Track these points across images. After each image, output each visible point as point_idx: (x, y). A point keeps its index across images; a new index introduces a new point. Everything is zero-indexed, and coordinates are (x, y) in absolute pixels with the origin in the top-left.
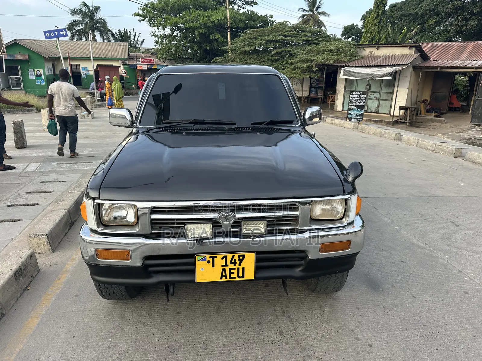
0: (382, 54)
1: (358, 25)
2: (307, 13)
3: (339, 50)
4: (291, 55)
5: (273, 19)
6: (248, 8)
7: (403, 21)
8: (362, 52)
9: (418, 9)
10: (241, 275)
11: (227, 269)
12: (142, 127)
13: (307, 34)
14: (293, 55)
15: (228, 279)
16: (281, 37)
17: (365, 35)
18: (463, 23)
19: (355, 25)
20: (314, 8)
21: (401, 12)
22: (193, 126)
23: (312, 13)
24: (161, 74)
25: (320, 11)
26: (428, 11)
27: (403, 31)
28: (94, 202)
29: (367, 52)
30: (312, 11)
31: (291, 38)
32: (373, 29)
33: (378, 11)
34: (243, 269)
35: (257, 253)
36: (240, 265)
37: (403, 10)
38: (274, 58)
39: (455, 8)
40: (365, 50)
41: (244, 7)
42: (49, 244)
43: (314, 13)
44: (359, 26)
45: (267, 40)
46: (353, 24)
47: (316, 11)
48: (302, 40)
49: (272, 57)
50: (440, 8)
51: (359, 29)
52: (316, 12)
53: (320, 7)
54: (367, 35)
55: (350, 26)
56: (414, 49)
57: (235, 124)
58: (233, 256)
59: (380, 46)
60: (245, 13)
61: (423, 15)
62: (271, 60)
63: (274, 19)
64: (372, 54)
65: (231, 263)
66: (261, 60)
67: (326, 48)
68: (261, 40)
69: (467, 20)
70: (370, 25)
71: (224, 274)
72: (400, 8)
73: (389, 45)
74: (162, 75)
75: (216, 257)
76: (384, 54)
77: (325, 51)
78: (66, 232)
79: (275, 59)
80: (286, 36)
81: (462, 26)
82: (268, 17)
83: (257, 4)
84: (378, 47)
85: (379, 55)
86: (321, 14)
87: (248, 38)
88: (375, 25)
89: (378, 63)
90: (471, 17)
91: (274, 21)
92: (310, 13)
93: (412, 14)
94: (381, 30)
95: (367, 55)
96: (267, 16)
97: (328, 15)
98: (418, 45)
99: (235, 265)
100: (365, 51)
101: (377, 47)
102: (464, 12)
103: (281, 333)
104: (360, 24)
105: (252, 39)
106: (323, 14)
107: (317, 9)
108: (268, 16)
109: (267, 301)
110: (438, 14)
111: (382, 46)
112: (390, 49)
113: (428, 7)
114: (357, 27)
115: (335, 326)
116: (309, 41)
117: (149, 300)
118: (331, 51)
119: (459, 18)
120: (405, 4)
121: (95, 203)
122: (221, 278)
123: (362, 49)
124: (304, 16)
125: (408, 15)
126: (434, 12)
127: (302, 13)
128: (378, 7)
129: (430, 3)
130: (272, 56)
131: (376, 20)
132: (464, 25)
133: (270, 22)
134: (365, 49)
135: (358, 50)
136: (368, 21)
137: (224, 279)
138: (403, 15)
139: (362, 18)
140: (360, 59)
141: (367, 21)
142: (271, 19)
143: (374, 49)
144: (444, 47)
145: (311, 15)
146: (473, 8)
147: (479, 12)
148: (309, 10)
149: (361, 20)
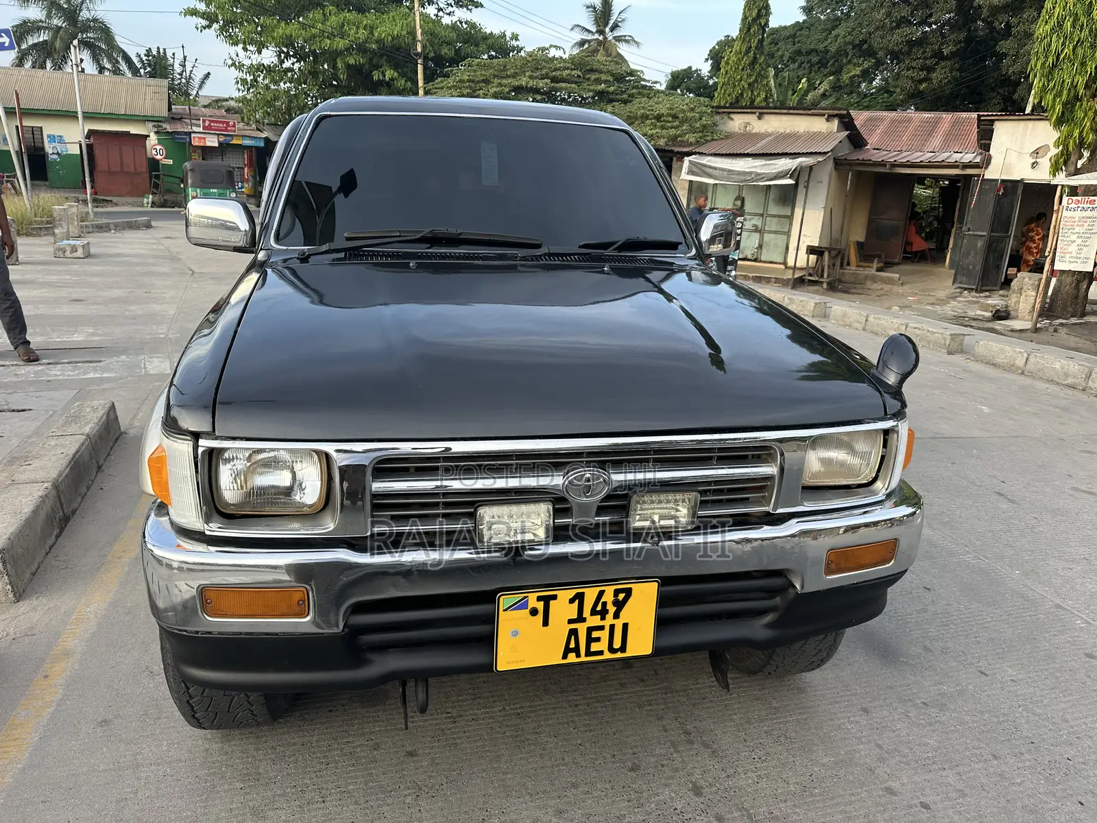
0: (770, 131)
1: (700, 70)
2: (590, 37)
3: (677, 118)
5: (518, 43)
6: (461, 14)
7: (797, 64)
8: (724, 124)
9: (829, 41)
10: (617, 644)
11: (582, 628)
12: (286, 248)
13: (604, 77)
15: (583, 659)
16: (546, 80)
17: (723, 91)
18: (923, 74)
19: (694, 69)
20: (606, 24)
21: (794, 45)
22: (427, 248)
23: (601, 38)
24: (329, 113)
25: (617, 33)
26: (851, 47)
27: (800, 86)
28: (196, 447)
29: (737, 123)
30: (601, 32)
31: (569, 85)
32: (739, 77)
33: (750, 40)
34: (625, 626)
35: (664, 581)
36: (616, 616)
37: (798, 42)
39: (907, 42)
40: (732, 119)
41: (451, 12)
42: (7, 577)
43: (605, 38)
44: (703, 72)
45: (513, 86)
46: (690, 68)
47: (610, 34)
48: (593, 91)
50: (876, 42)
51: (702, 79)
52: (610, 36)
54: (725, 91)
55: (685, 70)
56: (836, 122)
57: (538, 246)
58: (601, 593)
59: (765, 111)
60: (454, 27)
61: (841, 52)
63: (520, 44)
64: (748, 129)
65: (594, 612)
67: (649, 110)
68: (500, 85)
69: (930, 69)
70: (734, 68)
71: (572, 645)
72: (794, 36)
73: (785, 111)
74: (330, 116)
75: (555, 597)
76: (774, 130)
77: (647, 117)
78: (50, 542)
80: (554, 80)
81: (921, 81)
82: (508, 39)
83: (482, 6)
84: (760, 113)
85: (763, 131)
86: (622, 41)
87: (469, 81)
88: (743, 69)
89: (762, 148)
90: (937, 64)
91: (522, 49)
92: (596, 36)
93: (817, 50)
94: (756, 81)
95: (736, 130)
96: (505, 36)
97: (637, 43)
98: (845, 112)
99: (603, 618)
100: (731, 122)
101: (758, 113)
102: (924, 52)
103: (697, 791)
104: (705, 68)
105: (479, 82)
106: (627, 41)
107: (612, 30)
108: (508, 35)
109: (640, 706)
110: (871, 53)
111: (769, 111)
112: (785, 118)
113: (848, 39)
114: (699, 75)
115: (826, 760)
116: (608, 93)
117: (321, 723)
118: (658, 118)
119: (914, 64)
120: (801, 29)
121: (200, 450)
122: (565, 657)
123: (726, 117)
124: (582, 43)
125: (809, 53)
126: (864, 49)
127: (578, 36)
128: (749, 29)
129: (853, 29)
131: (745, 58)
132: (924, 80)
133: (513, 49)
134: (732, 116)
135: (717, 118)
136: (728, 60)
137: (572, 658)
138: (799, 52)
139: (709, 55)
140: (722, 139)
141: (726, 58)
142: (514, 43)
143: (752, 119)
144: (893, 121)
145: (599, 43)
146: (942, 44)
147: (953, 54)
148: (594, 30)
149: (707, 60)
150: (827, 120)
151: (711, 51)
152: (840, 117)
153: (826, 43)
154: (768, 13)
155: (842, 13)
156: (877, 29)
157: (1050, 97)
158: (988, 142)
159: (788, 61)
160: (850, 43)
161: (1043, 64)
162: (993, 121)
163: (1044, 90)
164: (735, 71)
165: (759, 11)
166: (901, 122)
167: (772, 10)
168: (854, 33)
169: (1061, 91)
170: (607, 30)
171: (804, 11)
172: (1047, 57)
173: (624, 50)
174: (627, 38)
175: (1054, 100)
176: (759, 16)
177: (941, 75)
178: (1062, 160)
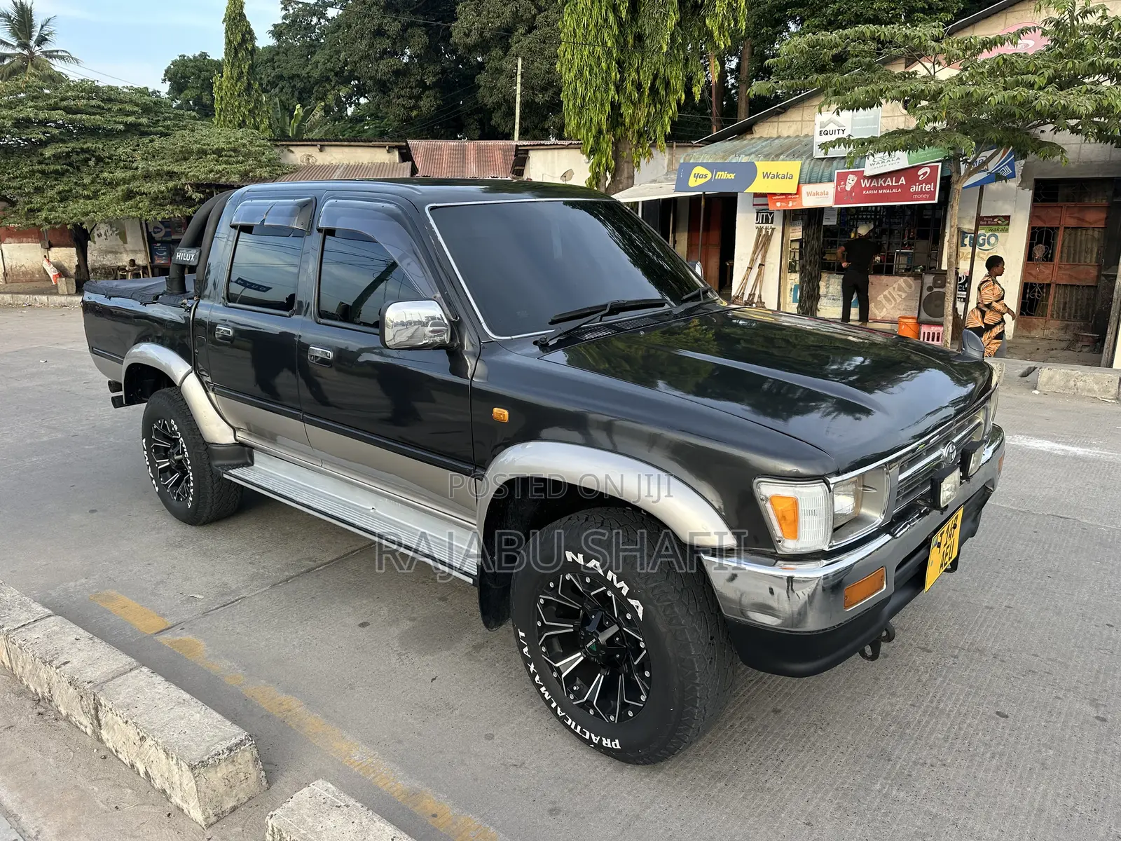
0: (334, 162)
2: (9, 51)
3: (239, 152)
4: (99, 159)
7: (277, 90)
8: (285, 156)
9: (310, 67)
14: (107, 160)
18: (412, 102)
20: (30, 37)
21: (274, 69)
23: (26, 52)
25: (46, 47)
26: (333, 74)
27: (296, 112)
28: (828, 484)
29: (298, 155)
30: (25, 46)
33: (239, 66)
37: (278, 67)
38: (52, 167)
39: (393, 72)
40: (292, 152)
43: (32, 53)
45: (15, 119)
47: (37, 48)
49: (43, 166)
51: (163, 101)
52: (37, 51)
53: (46, 40)
56: (397, 153)
59: (326, 143)
61: (324, 78)
62: (43, 172)
64: (310, 161)
66: (9, 174)
67: (203, 145)
69: (419, 98)
70: (229, 94)
73: (346, 143)
76: (338, 162)
79: (56, 172)
80: (68, 110)
81: (412, 109)
84: (321, 146)
85: (327, 163)
86: (55, 57)
88: (239, 96)
90: (423, 92)
92: (19, 50)
93: (298, 76)
94: (256, 107)
95: (299, 162)
97: (77, 61)
100: (291, 155)
101: (318, 146)
102: (409, 82)
106: (62, 58)
107: (39, 43)
111: (330, 143)
112: (346, 150)
113: (329, 65)
114: (158, 97)
119: (403, 93)
120: (278, 54)
123: (286, 150)
125: (292, 77)
128: (236, 53)
129: (331, 57)
130: (40, 163)
131: (239, 84)
132: (415, 107)
134: (291, 148)
135: (277, 150)
138: (281, 77)
139: (165, 75)
140: (292, 172)
143: (313, 151)
144: (426, 150)
145: (25, 59)
146: (423, 74)
147: (435, 85)
148: (15, 44)
149: (164, 81)
150: (388, 152)
151: (167, 71)
152: (399, 148)
153: (308, 69)
154: (253, 39)
155: (311, 39)
156: (361, 58)
157: (584, 131)
158: (521, 168)
159: (267, 85)
160: (332, 70)
161: (574, 105)
162: (528, 150)
163: (578, 126)
164: (231, 97)
165: (243, 35)
166: (433, 150)
167: (256, 35)
168: (333, 60)
169: (591, 127)
170: (32, 43)
171: (274, 36)
172: (575, 99)
173: (58, 66)
174: (60, 53)
175: (587, 135)
176: (244, 41)
177: (428, 103)
178: (594, 183)
